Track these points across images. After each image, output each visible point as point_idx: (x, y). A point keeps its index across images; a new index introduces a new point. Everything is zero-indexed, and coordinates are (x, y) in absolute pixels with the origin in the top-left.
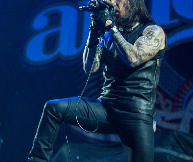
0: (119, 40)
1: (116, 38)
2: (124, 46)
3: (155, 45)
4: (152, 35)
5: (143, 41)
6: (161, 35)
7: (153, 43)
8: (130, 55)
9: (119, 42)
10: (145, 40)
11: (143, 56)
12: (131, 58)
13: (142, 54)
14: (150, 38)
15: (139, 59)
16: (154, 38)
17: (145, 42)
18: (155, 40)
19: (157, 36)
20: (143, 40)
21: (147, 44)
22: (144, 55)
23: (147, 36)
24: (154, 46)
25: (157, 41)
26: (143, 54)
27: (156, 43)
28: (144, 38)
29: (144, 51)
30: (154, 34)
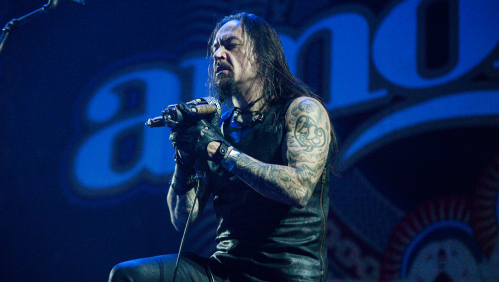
0: (252, 170)
1: (244, 169)
2: (269, 177)
3: (320, 142)
4: (307, 125)
5: (297, 147)
6: (322, 117)
7: (316, 141)
8: (289, 188)
9: (256, 173)
10: (298, 141)
11: (312, 177)
12: (295, 192)
13: (308, 174)
14: (305, 133)
15: (308, 185)
16: (312, 129)
17: (302, 146)
18: (316, 131)
19: (316, 122)
20: (296, 143)
21: (308, 149)
22: (312, 175)
23: (297, 130)
24: (320, 147)
25: (320, 131)
26: (310, 173)
27: (320, 138)
28: (295, 136)
29: (308, 168)
30: (311, 121)
